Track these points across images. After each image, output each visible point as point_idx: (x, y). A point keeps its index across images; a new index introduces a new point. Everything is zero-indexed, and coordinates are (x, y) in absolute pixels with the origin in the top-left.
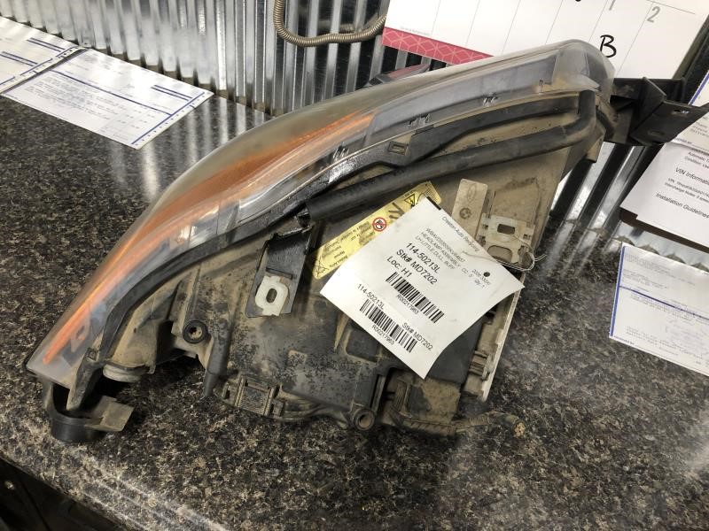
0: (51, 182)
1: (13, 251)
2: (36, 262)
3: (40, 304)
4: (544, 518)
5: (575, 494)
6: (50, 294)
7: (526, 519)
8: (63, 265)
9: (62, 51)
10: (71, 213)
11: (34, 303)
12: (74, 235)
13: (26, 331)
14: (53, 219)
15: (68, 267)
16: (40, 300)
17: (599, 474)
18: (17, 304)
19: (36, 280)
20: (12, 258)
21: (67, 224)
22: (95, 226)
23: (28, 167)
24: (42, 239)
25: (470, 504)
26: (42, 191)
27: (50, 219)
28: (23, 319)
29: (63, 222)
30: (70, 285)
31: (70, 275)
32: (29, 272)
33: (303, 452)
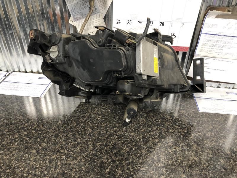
0: (20, 115)
1: (18, 139)
2: (27, 141)
3: (35, 153)
4: (207, 165)
5: (212, 156)
6: (37, 149)
7: (203, 167)
9: (4, 75)
10: (31, 122)
11: (32, 153)
12: (35, 129)
13: (34, 163)
14: (26, 126)
15: (38, 139)
16: (34, 151)
17: (215, 148)
18: (27, 155)
19: (30, 146)
20: (18, 142)
21: (31, 126)
22: (40, 124)
23: (10, 113)
24: (26, 133)
25: (187, 168)
26: (18, 119)
27: (25, 126)
28: (31, 159)
29: (30, 126)
30: (42, 144)
31: (40, 141)
32: (26, 144)
33: (135, 170)
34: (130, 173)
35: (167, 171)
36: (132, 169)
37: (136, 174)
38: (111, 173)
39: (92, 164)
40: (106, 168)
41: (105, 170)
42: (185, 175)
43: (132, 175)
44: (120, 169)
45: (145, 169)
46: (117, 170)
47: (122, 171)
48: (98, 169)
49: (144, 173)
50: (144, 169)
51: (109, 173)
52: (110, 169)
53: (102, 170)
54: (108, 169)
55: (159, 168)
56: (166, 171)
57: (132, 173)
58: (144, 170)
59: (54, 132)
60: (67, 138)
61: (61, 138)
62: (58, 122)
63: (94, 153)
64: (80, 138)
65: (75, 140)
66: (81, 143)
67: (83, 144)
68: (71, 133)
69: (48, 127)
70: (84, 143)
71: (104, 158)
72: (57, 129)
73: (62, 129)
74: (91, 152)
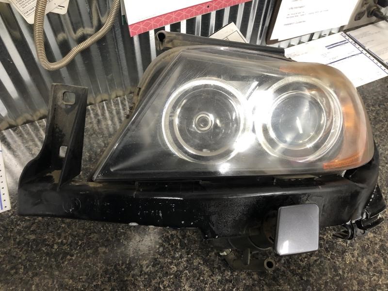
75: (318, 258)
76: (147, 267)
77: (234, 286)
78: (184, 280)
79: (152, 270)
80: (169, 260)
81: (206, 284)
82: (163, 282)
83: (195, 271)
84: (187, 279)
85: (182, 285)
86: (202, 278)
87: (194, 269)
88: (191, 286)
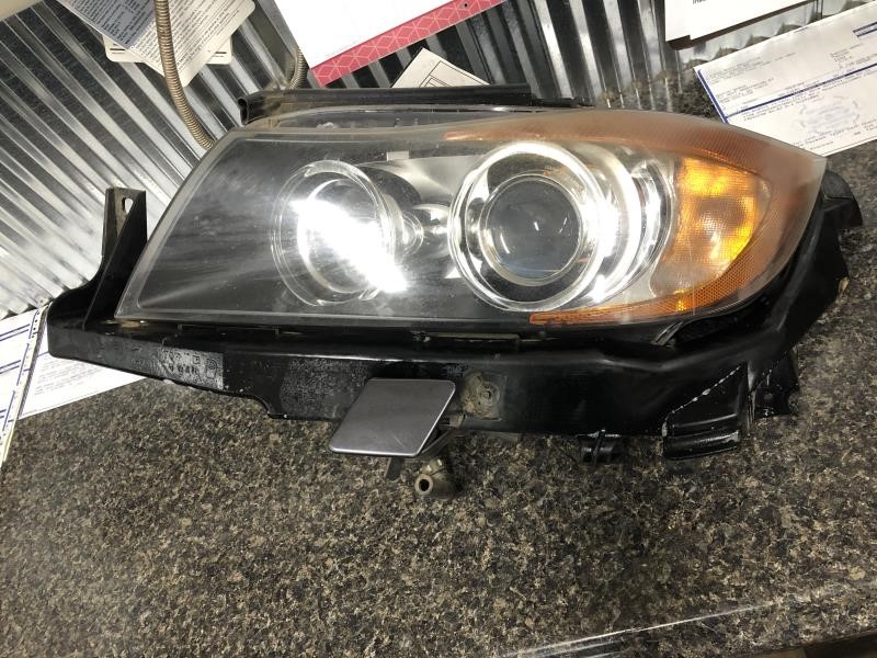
0: (143, 463)
1: (174, 552)
2: (201, 547)
3: (242, 581)
4: (830, 405)
5: (841, 359)
6: (241, 565)
7: (817, 418)
8: (226, 529)
9: (29, 328)
10: (186, 477)
11: (235, 584)
12: (208, 495)
13: (253, 614)
14: (177, 496)
15: (232, 528)
16: (237, 577)
17: (847, 322)
18: (223, 597)
19: (217, 563)
20: (178, 560)
21: (193, 489)
22: (217, 470)
23: (110, 466)
24: (186, 522)
25: (757, 446)
26: (143, 478)
27: (174, 498)
28: (240, 606)
29: (188, 492)
30: (249, 542)
31: (240, 533)
32: (205, 560)
33: (577, 522)
34: (563, 541)
35: (686, 487)
36: (565, 522)
37: (583, 539)
38: (500, 564)
39: (429, 555)
40: (476, 552)
41: (478, 560)
42: (756, 477)
43: (573, 546)
44: (523, 538)
45: (610, 506)
46: (517, 544)
47: (534, 545)
48: (452, 566)
49: (609, 521)
50: (606, 508)
51: (494, 567)
52: (491, 551)
53: (468, 566)
54: (487, 553)
55: (655, 483)
56: (684, 485)
57: (568, 540)
58: (605, 513)
59: (270, 481)
60: (318, 488)
61: (298, 496)
62: (267, 438)
63: (422, 510)
64: (359, 474)
65: (347, 488)
66: (369, 489)
67: (377, 491)
68: (323, 466)
69: (245, 471)
70: (377, 485)
71: (458, 516)
72: (274, 466)
73: (292, 460)
74: (411, 511)
75: (611, 509)
76: (324, 474)
77: (440, 528)
78: (367, 504)
79: (330, 480)
80: (358, 469)
81: (398, 516)
82: (338, 500)
83: (389, 493)
84: (372, 504)
85: (363, 510)
86: (395, 506)
87: (388, 489)
88: (373, 515)
